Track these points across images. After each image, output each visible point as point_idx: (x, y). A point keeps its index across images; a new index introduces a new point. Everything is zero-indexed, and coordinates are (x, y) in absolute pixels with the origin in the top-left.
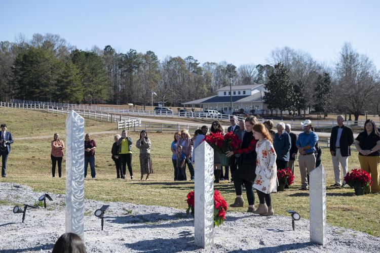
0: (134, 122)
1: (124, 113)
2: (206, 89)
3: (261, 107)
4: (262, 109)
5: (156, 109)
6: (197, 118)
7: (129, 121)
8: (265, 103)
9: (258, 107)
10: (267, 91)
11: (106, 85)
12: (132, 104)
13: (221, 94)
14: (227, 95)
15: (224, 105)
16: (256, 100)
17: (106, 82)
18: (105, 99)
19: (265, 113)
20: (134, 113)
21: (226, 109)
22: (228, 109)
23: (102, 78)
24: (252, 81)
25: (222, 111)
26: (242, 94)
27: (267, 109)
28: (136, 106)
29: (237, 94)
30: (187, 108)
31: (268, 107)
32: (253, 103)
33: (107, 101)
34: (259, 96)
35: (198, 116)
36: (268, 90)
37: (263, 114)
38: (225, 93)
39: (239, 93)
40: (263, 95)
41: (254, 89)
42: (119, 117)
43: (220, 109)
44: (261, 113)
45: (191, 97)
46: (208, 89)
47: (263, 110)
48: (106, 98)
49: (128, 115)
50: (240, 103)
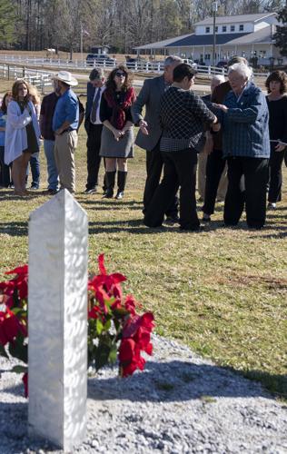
0: (45, 78)
1: (36, 64)
2: (179, 23)
3: (270, 53)
4: (271, 55)
5: (90, 56)
6: (156, 72)
7: (37, 77)
8: (276, 45)
9: (264, 52)
10: (281, 25)
11: (12, 19)
12: (54, 50)
13: (200, 31)
14: (211, 32)
15: (204, 49)
16: (262, 41)
17: (12, 14)
18: (9, 41)
19: (276, 63)
20: (51, 64)
21: (208, 57)
22: (211, 57)
23: (6, 6)
24: (261, 9)
25: (202, 60)
26: (237, 31)
27: (280, 56)
28: (59, 52)
29: (228, 31)
30: (141, 56)
31: (281, 53)
32: (255, 45)
33: (14, 44)
34: (267, 34)
35: (156, 69)
36: (284, 22)
37: (272, 65)
38: (208, 30)
39: (233, 29)
40: (274, 31)
41: (258, 22)
42: (20, 70)
43: (199, 58)
44: (268, 63)
45: (152, 37)
46: (183, 23)
47: (272, 59)
48: (11, 39)
49: (42, 68)
50: (233, 47)
